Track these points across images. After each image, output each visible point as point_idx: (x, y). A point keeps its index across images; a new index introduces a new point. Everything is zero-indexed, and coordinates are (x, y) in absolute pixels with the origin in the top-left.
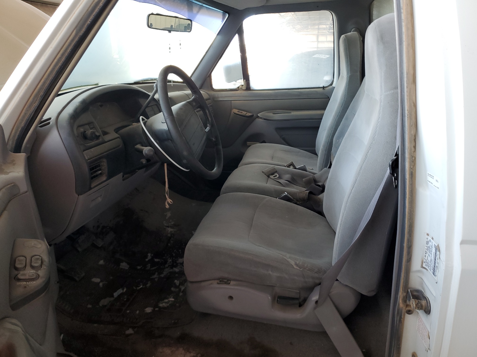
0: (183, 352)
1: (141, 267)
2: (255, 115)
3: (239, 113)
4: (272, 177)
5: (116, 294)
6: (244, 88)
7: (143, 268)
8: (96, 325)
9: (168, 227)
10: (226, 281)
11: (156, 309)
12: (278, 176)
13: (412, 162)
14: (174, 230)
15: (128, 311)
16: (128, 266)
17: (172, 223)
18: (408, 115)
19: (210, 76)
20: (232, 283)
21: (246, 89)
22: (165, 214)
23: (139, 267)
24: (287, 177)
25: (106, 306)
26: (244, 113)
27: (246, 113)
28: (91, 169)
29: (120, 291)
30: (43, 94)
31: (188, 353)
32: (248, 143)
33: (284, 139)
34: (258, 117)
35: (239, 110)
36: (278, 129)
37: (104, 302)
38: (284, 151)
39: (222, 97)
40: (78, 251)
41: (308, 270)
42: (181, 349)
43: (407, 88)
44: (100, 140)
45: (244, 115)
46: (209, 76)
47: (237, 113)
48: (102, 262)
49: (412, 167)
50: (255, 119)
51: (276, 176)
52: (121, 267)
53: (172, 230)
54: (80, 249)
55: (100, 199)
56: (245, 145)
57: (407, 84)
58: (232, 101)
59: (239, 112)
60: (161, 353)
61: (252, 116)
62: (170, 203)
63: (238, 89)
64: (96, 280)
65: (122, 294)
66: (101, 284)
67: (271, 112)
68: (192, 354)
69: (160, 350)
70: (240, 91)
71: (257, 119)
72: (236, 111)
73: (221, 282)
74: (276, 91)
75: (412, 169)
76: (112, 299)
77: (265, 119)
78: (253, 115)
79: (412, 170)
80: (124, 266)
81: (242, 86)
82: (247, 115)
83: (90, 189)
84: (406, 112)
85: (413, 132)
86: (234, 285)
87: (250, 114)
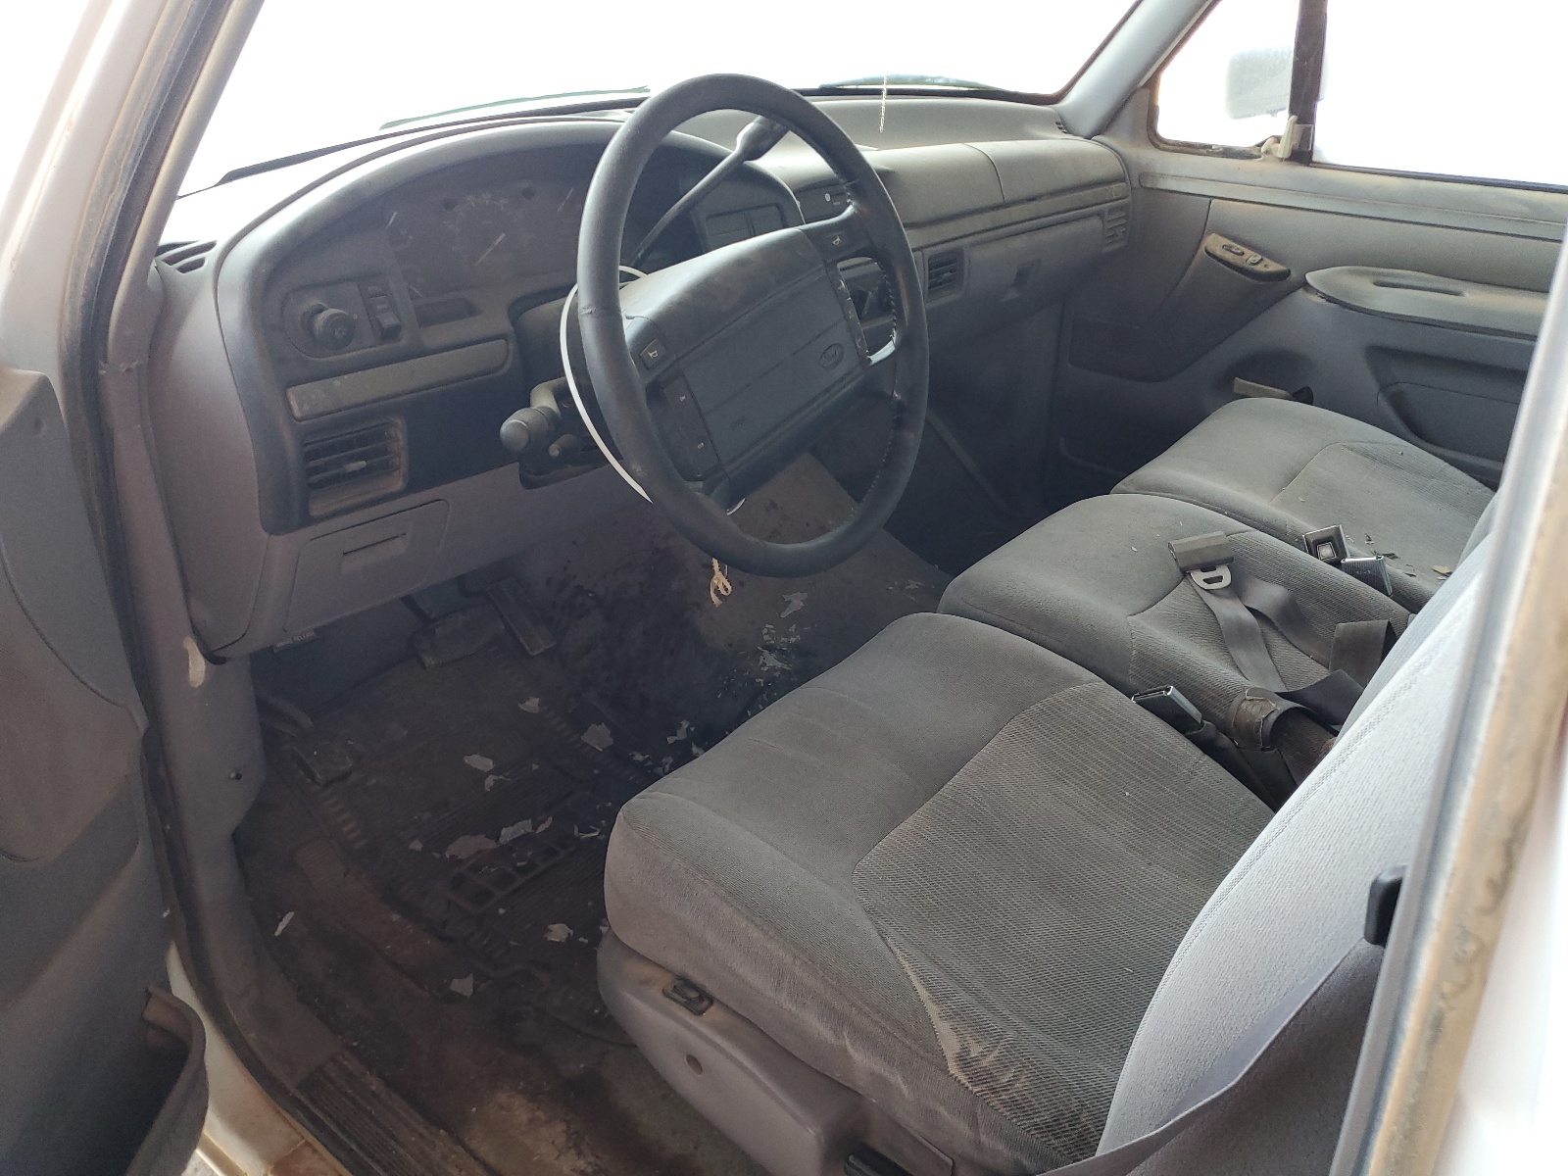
0: (561, 1140)
1: (647, 756)
2: (1294, 274)
3: (1229, 256)
4: (1198, 577)
5: (507, 834)
6: (1282, 150)
7: (650, 763)
8: (395, 917)
9: (770, 649)
10: (693, 995)
11: (581, 939)
12: (1227, 580)
13: (1458, 961)
14: (785, 667)
15: (501, 911)
16: (610, 742)
17: (793, 640)
18: (1503, 679)
19: (1152, 85)
20: (714, 1013)
21: (1287, 155)
22: (787, 598)
23: (639, 757)
24: (1268, 594)
25: (460, 862)
26: (1251, 256)
27: (1259, 257)
28: (309, 456)
29: (523, 827)
30: (131, 161)
31: (573, 1151)
32: (1240, 383)
33: (1398, 402)
34: (1305, 285)
35: (1230, 239)
36: (1380, 355)
37: (465, 847)
38: (1366, 455)
39: (1179, 175)
40: (423, 665)
41: (1003, 1102)
42: (561, 1127)
43: (1549, 505)
44: (404, 341)
45: (1246, 265)
46: (1145, 86)
47: (1219, 252)
48: (532, 704)
49: (1447, 988)
50: (1294, 289)
51: (1220, 579)
52: (585, 738)
53: (779, 665)
54: (429, 660)
55: (399, 547)
56: (1225, 391)
57: (1556, 480)
58: (1214, 201)
59: (1229, 249)
60: (501, 1107)
61: (1284, 275)
62: (723, 592)
63: (1256, 153)
64: (479, 762)
65: (526, 839)
66: (490, 781)
67: (1367, 274)
68: (582, 1164)
69: (502, 1097)
70: (1264, 160)
71: (1301, 292)
72: (1215, 243)
73: (676, 996)
74: (1423, 183)
75: (1443, 996)
76: (491, 845)
77: (1330, 299)
78: (1288, 273)
79: (1442, 1004)
80: (599, 737)
81: (1278, 139)
82: (1260, 268)
83: (307, 520)
84: (1501, 658)
85: (1508, 798)
86: (714, 1026)
87: (1273, 267)
